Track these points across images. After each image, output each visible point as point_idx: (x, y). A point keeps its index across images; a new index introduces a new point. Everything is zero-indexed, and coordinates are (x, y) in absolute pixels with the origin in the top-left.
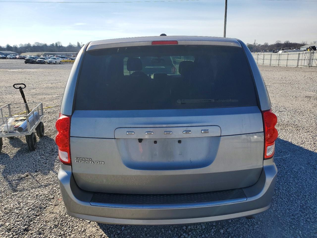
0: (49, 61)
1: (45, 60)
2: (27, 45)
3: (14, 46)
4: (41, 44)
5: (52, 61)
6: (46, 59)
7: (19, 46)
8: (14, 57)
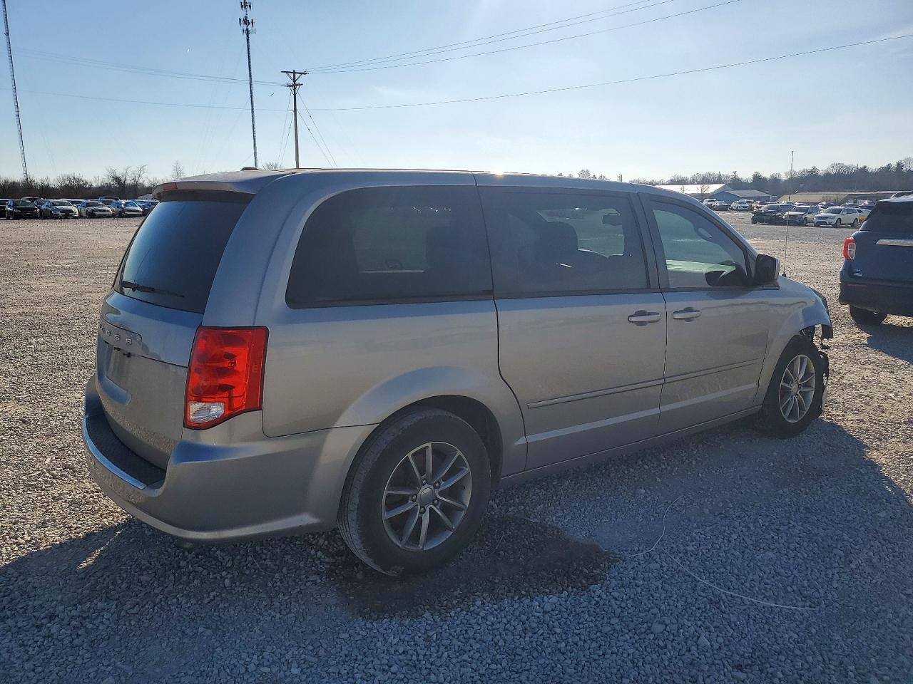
0: (819, 218)
1: (809, 216)
2: (806, 173)
3: (772, 176)
4: (848, 168)
5: (826, 218)
6: (810, 213)
7: (784, 177)
8: (746, 207)
